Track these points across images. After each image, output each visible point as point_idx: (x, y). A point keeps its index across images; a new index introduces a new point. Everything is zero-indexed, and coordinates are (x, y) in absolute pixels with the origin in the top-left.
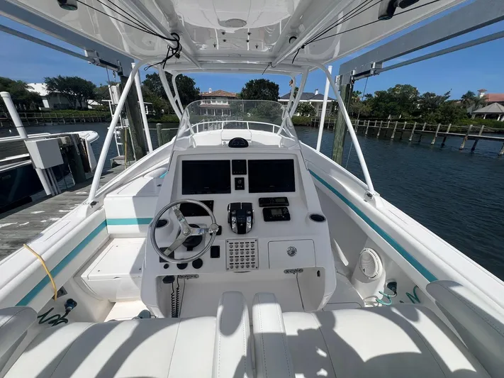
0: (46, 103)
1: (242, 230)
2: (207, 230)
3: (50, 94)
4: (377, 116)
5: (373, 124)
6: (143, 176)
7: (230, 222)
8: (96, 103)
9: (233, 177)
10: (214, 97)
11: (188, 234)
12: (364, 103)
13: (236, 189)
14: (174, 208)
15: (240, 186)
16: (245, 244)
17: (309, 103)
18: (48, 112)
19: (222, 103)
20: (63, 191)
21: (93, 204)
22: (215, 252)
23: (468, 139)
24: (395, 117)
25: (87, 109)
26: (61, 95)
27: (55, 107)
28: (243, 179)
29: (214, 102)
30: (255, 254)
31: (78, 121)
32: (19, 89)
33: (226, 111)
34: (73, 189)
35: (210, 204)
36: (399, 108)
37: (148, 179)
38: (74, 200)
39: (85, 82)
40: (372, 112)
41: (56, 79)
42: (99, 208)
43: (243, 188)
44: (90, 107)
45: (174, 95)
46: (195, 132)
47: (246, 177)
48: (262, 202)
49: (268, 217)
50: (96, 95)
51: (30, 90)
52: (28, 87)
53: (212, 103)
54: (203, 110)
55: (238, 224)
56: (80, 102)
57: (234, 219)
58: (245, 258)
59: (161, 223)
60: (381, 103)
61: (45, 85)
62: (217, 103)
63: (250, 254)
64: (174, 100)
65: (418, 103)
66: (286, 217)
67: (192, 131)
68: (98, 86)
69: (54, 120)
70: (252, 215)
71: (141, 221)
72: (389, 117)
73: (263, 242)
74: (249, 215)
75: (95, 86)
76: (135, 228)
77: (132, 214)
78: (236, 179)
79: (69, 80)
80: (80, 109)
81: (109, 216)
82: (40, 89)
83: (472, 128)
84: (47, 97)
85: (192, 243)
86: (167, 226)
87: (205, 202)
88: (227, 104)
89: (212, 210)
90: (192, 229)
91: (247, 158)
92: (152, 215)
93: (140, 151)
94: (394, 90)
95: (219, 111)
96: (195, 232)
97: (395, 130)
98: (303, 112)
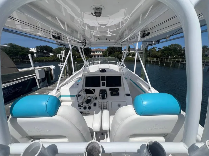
0: (35, 55)
1: (103, 98)
2: (93, 97)
3: (37, 52)
4: (164, 57)
5: (162, 60)
6: (72, 81)
7: (100, 95)
8: (52, 55)
9: (101, 82)
10: (96, 51)
11: (87, 98)
12: (158, 51)
13: (102, 85)
14: (83, 91)
15: (103, 84)
16: (104, 103)
17: (134, 52)
18: (35, 58)
19: (99, 53)
20: (44, 87)
21: (58, 90)
22: (95, 105)
23: (205, 66)
24: (172, 57)
25: (49, 57)
26: (41, 52)
27: (38, 56)
28: (104, 82)
29: (96, 52)
30: (107, 106)
31: (46, 61)
32: (27, 50)
33: (101, 56)
34: (47, 86)
35: (94, 90)
36: (173, 53)
37: (73, 82)
38: (48, 89)
39: (49, 47)
40: (162, 55)
41: (39, 47)
42: (59, 92)
43: (104, 85)
44: (50, 56)
45: (83, 54)
46: (89, 65)
47: (105, 82)
48: (110, 90)
49: (112, 94)
50: (53, 52)
51: (30, 51)
52: (30, 50)
53: (96, 53)
54: (92, 56)
55: (102, 96)
56: (47, 54)
57: (101, 95)
58: (104, 107)
59: (79, 96)
60: (165, 52)
61: (35, 49)
62: (97, 53)
63: (106, 106)
64: (83, 56)
65: (182, 51)
66: (118, 94)
67: (88, 65)
68: (54, 48)
69: (38, 61)
70: (106, 93)
71: (71, 96)
72: (169, 57)
73: (110, 102)
74: (105, 93)
75: (53, 48)
76: (69, 98)
77: (69, 94)
78: (102, 82)
79: (44, 46)
80: (47, 57)
81: (62, 94)
82: (34, 50)
83: (207, 61)
84: (36, 53)
85: (88, 101)
86: (81, 96)
87: (93, 89)
88: (101, 53)
89: (94, 91)
90: (88, 97)
91: (106, 76)
92: (76, 94)
93: (70, 73)
94: (170, 46)
95: (98, 56)
96: (89, 98)
97: (172, 62)
98: (132, 56)
